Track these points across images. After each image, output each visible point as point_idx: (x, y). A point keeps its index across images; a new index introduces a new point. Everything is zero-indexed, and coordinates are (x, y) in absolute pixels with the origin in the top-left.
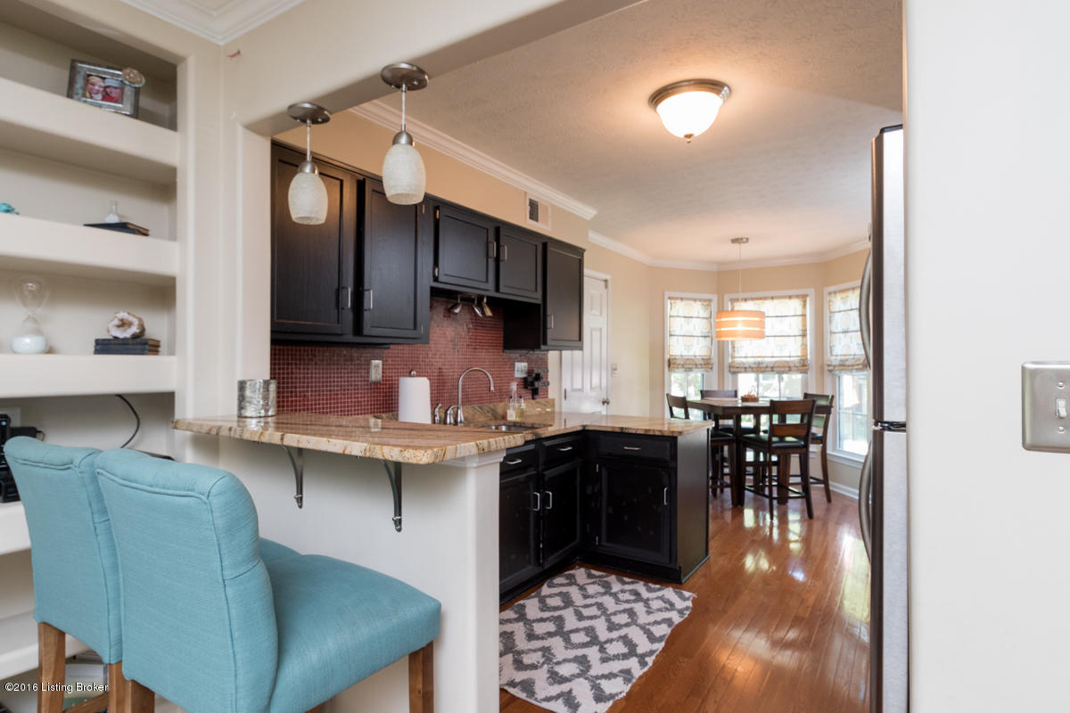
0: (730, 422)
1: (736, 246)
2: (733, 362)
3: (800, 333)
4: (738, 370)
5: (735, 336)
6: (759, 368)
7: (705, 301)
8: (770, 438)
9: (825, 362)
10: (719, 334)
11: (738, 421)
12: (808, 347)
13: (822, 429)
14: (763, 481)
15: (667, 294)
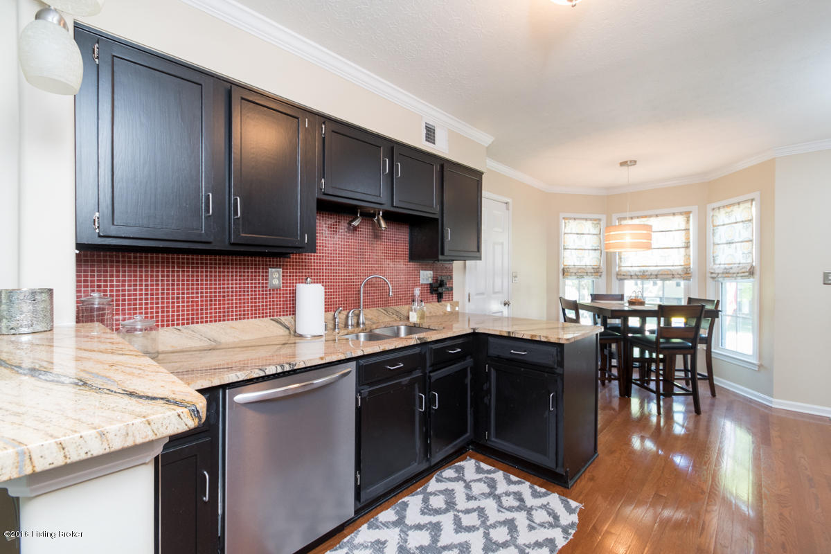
0: (617, 322)
1: (625, 168)
2: (620, 270)
3: (683, 245)
4: (625, 277)
5: (622, 247)
6: (644, 276)
7: (595, 220)
8: (657, 339)
9: (708, 270)
10: (607, 246)
11: (625, 321)
12: (692, 258)
13: (707, 331)
14: (649, 376)
15: (562, 215)
